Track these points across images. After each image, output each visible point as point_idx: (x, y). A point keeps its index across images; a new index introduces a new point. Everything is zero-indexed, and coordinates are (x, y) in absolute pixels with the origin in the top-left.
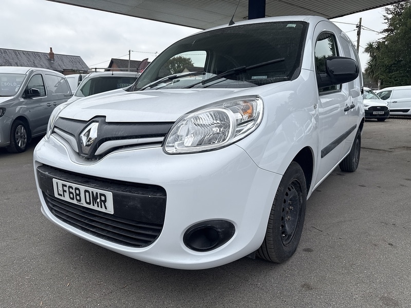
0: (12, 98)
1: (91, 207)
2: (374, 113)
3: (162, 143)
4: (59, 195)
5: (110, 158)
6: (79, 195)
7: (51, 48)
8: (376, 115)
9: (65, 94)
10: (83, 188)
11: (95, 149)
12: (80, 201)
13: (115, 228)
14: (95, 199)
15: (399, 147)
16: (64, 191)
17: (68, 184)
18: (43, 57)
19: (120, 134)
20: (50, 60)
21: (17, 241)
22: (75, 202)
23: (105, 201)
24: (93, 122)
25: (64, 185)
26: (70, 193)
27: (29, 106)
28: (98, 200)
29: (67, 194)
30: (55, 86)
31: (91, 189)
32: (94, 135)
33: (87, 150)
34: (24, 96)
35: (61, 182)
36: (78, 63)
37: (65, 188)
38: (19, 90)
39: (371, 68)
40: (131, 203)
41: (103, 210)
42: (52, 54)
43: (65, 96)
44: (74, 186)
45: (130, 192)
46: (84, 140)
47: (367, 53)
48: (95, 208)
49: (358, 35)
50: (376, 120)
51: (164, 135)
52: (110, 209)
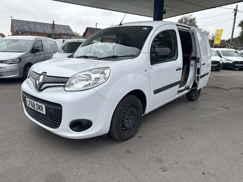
0: (25, 53)
1: (38, 111)
2: (236, 65)
3: (64, 86)
4: (28, 105)
5: (46, 91)
6: (34, 105)
7: (53, 21)
8: (237, 66)
9: (54, 50)
10: (36, 103)
11: (41, 86)
12: (35, 108)
13: (47, 120)
14: (39, 107)
15: (237, 88)
16: (30, 103)
17: (31, 101)
18: (49, 26)
19: (50, 81)
20: (52, 28)
21: (14, 124)
22: (33, 108)
23: (42, 109)
24: (42, 75)
25: (30, 101)
26: (32, 104)
27: (34, 57)
28: (40, 108)
29: (31, 105)
30: (50, 46)
31: (38, 103)
32: (41, 80)
33: (38, 86)
34: (31, 52)
35: (29, 100)
36: (68, 30)
37: (30, 102)
38: (29, 48)
39: (242, 36)
40: (51, 110)
41: (42, 112)
42: (54, 24)
43: (54, 51)
44: (33, 101)
45: (51, 106)
46: (38, 82)
47: (240, 27)
48: (39, 111)
49: (234, 15)
50: (238, 69)
51: (65, 83)
52: (44, 112)
